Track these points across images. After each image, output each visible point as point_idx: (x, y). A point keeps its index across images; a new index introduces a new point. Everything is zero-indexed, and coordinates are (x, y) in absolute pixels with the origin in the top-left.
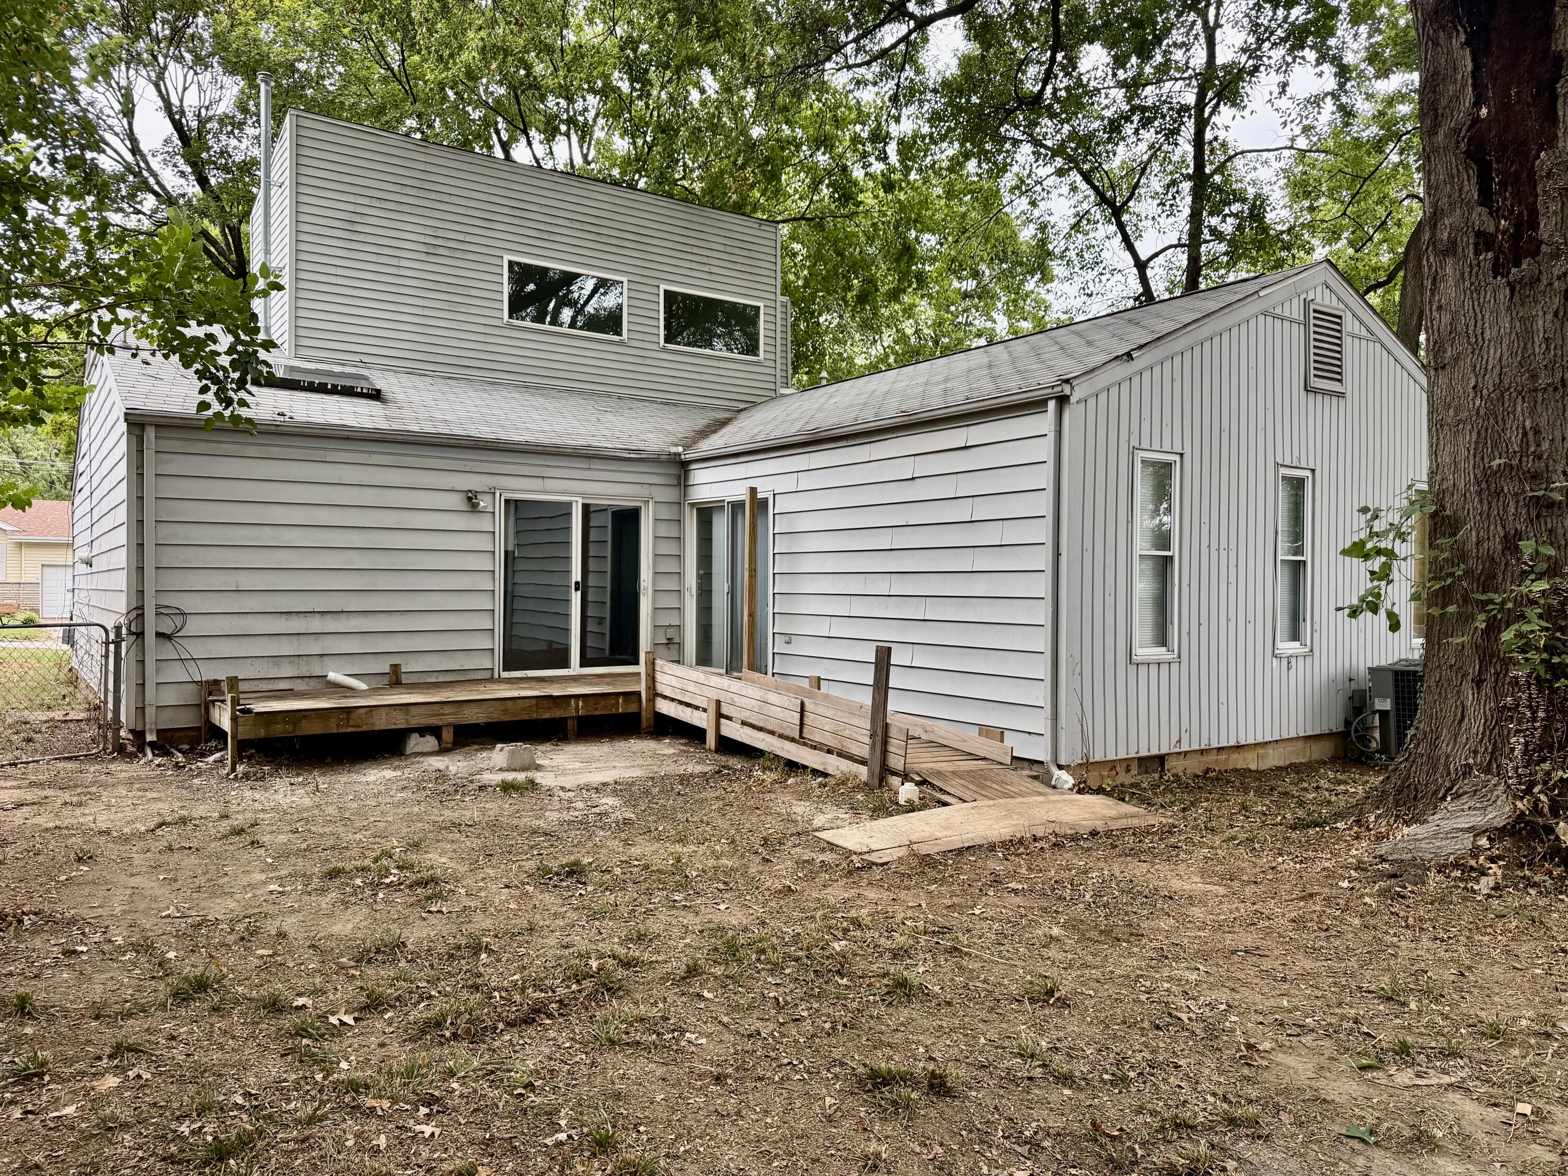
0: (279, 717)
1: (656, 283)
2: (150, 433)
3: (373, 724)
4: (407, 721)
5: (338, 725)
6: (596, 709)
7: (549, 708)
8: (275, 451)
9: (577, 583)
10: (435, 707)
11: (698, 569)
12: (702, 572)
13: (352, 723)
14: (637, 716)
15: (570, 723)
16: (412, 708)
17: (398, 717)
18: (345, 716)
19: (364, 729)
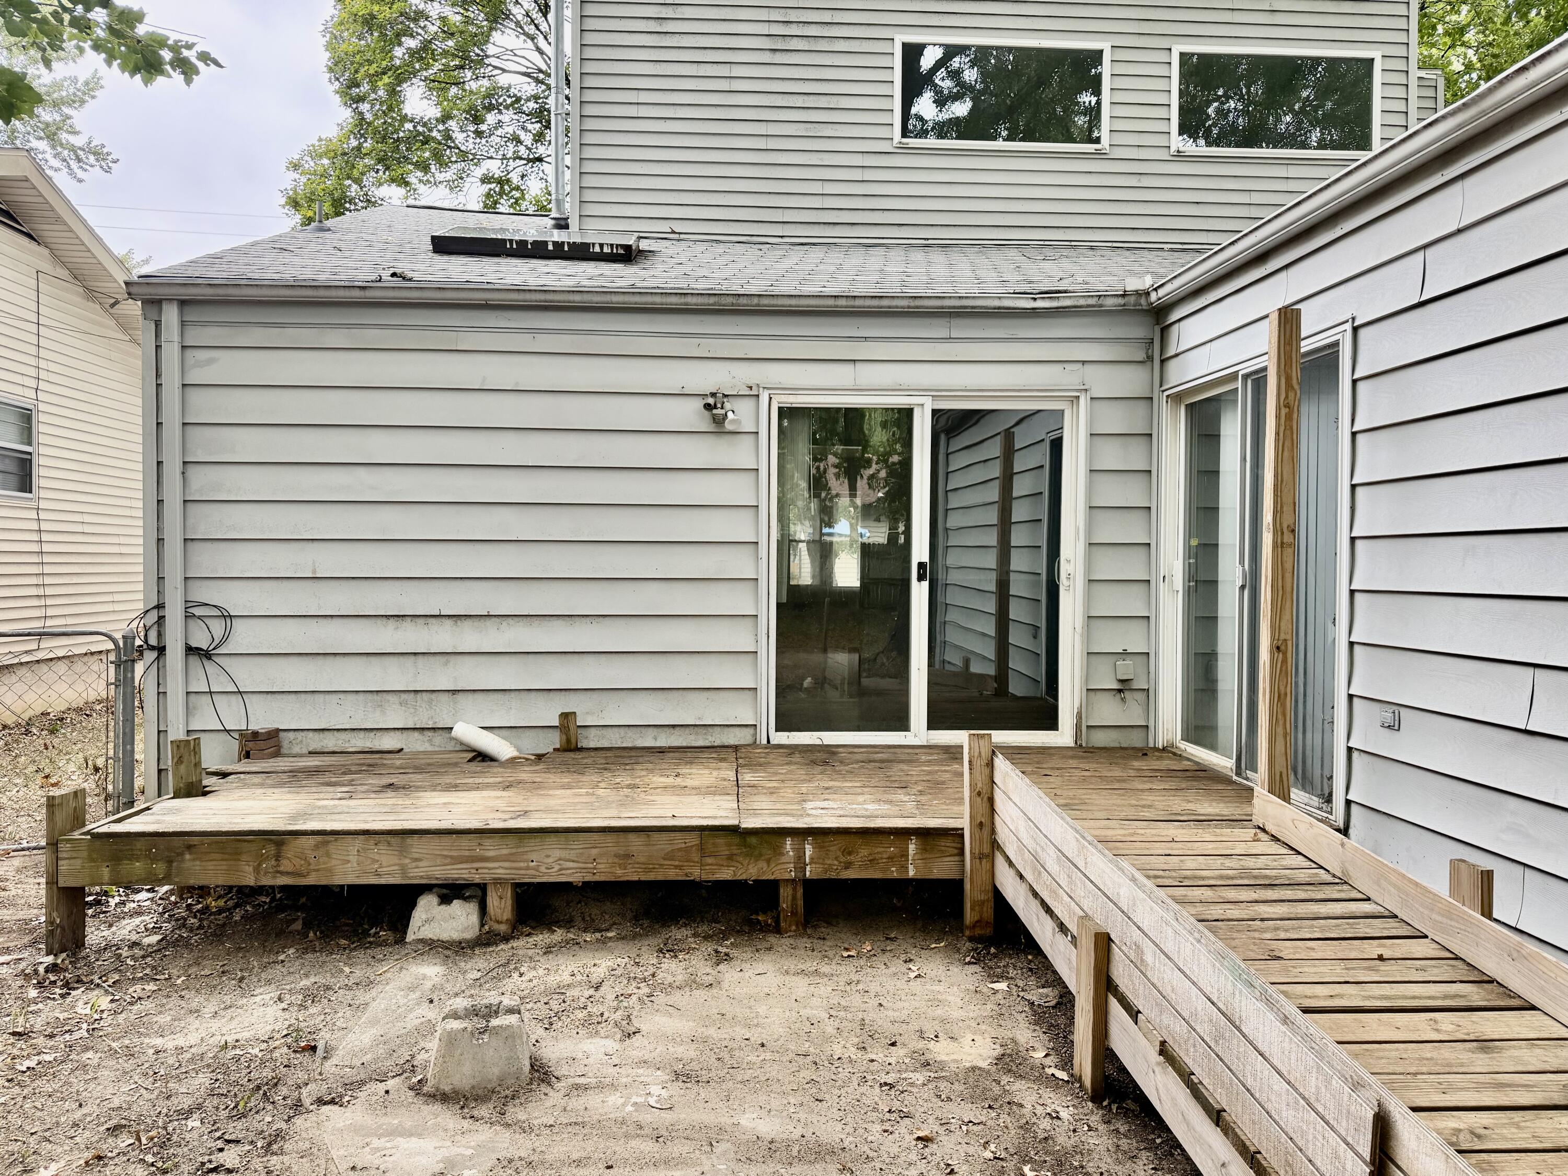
0: (140, 844)
1: (1164, 43)
2: (171, 315)
3: (330, 870)
4: (404, 870)
5: (257, 870)
6: (848, 866)
7: (730, 857)
8: (372, 337)
9: (921, 565)
10: (465, 841)
11: (1189, 535)
12: (1194, 542)
13: (286, 865)
14: (954, 888)
15: (785, 893)
16: (413, 841)
17: (384, 860)
18: (272, 849)
19: (311, 880)
